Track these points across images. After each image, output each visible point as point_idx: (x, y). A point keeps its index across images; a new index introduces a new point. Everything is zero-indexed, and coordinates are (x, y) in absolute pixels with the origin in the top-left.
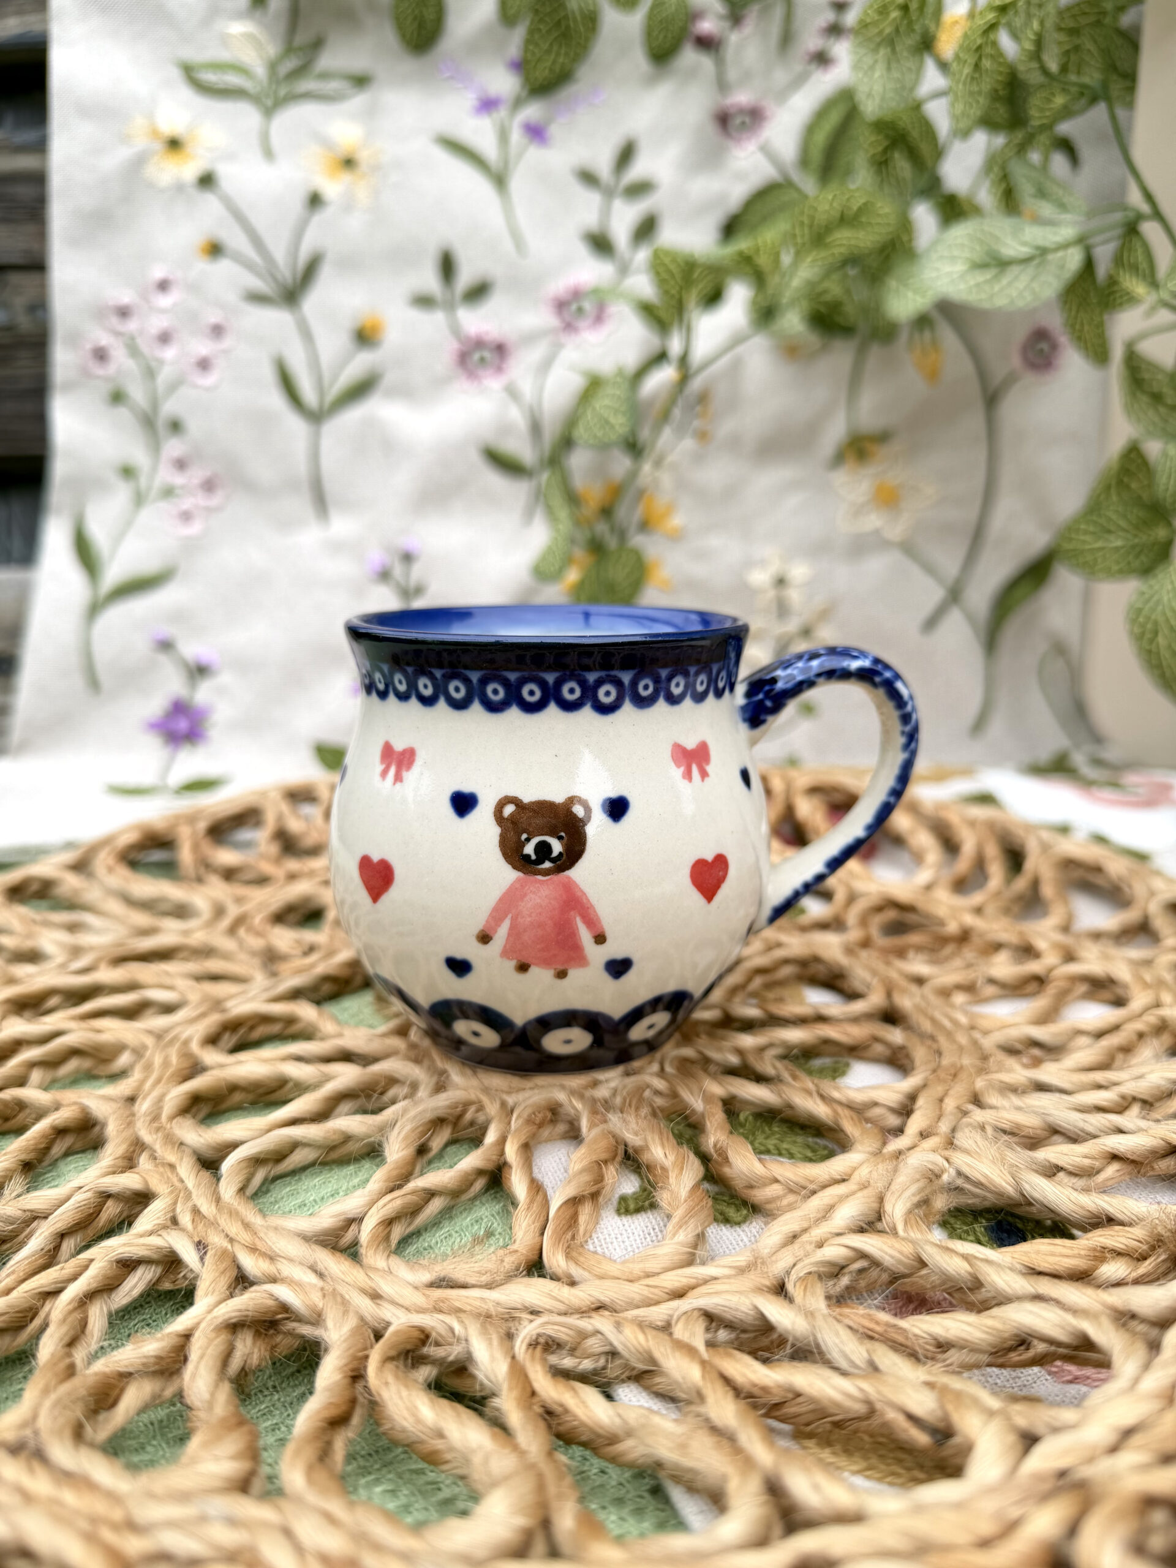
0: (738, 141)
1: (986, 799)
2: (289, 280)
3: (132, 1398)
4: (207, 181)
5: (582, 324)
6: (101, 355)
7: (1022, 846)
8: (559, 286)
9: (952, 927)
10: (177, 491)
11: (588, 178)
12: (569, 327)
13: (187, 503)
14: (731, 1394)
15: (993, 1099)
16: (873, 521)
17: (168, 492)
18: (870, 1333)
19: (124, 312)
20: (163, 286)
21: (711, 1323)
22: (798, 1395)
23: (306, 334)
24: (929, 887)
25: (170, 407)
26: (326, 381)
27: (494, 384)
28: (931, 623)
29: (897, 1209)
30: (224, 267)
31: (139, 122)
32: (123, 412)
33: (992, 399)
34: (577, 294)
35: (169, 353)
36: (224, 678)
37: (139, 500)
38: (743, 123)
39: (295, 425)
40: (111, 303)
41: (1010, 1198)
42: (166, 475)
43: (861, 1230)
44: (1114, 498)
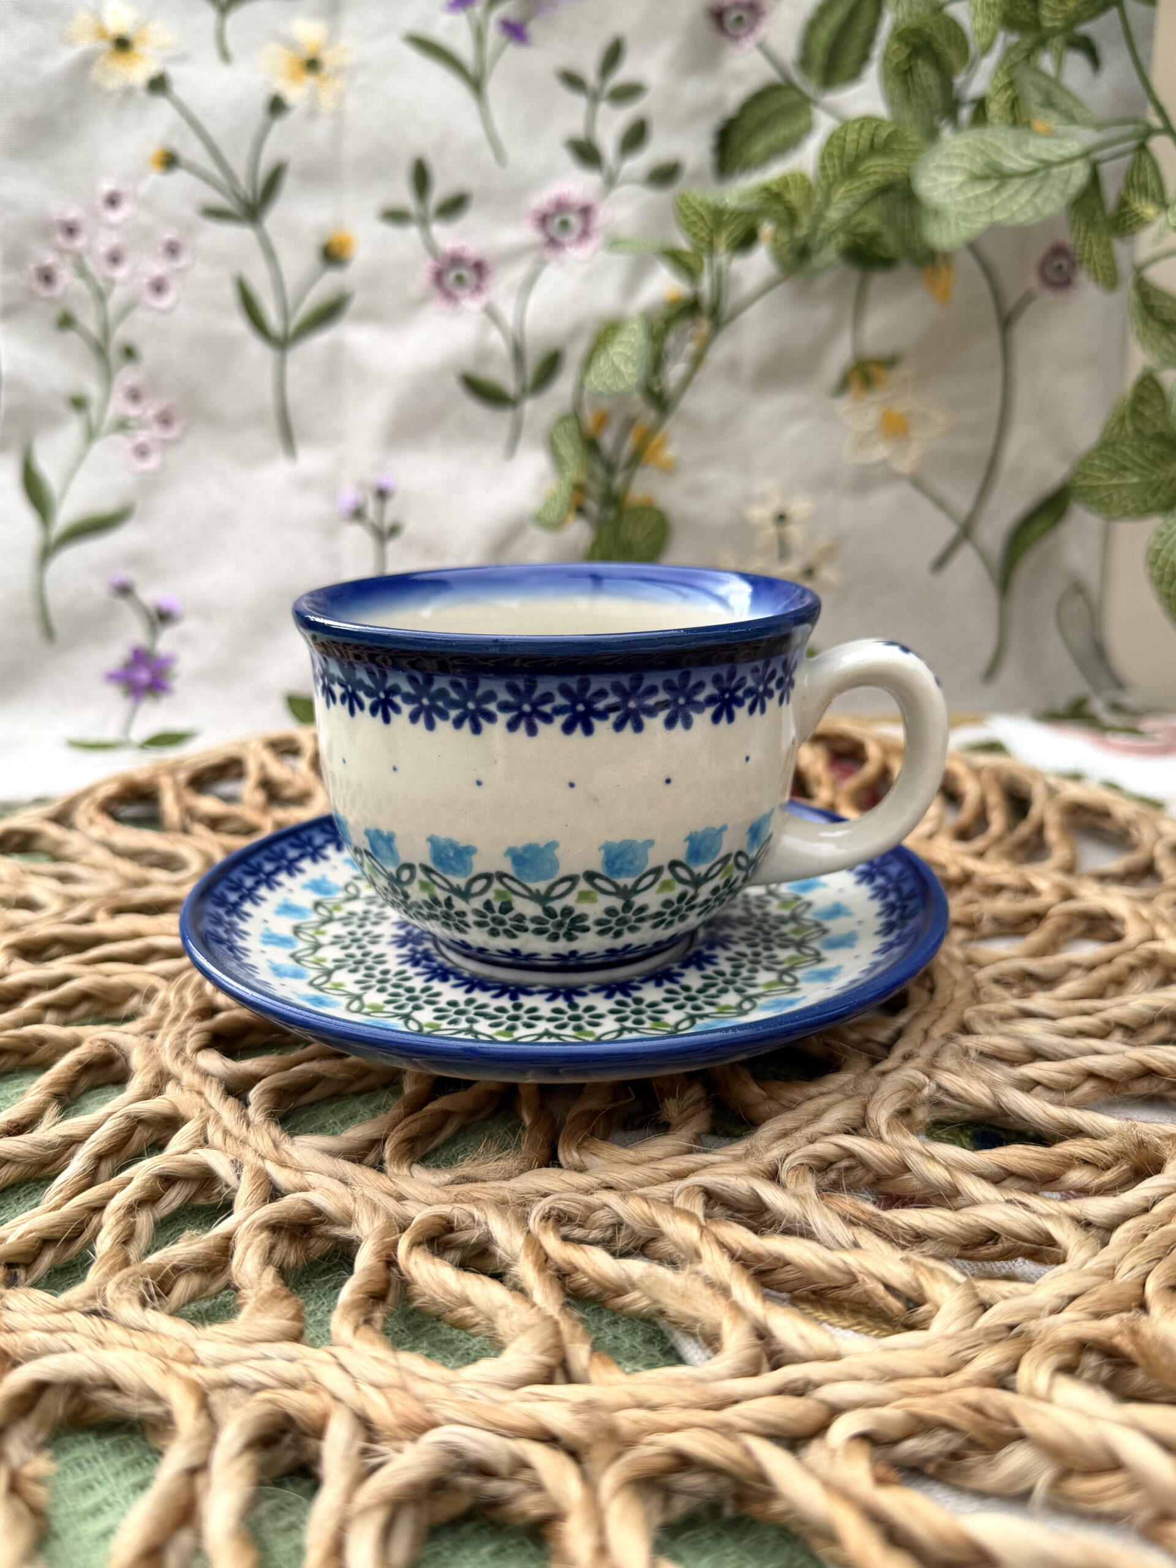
0: (735, 38)
1: (994, 747)
2: (250, 194)
3: (182, 1288)
4: (158, 85)
5: (566, 239)
6: (47, 277)
7: (1029, 793)
8: (541, 199)
9: (953, 871)
10: (132, 423)
11: (572, 80)
12: (553, 243)
13: (142, 436)
14: (726, 1257)
15: (980, 1027)
16: (880, 452)
17: (122, 425)
18: (855, 1220)
19: (71, 230)
20: (113, 201)
21: (709, 1201)
22: (787, 1263)
23: (270, 253)
24: (931, 836)
25: (121, 334)
26: (290, 302)
27: (472, 305)
28: (940, 563)
29: (881, 1116)
30: (180, 177)
31: (83, 18)
32: (72, 336)
33: (1006, 322)
34: (561, 206)
35: (121, 273)
36: (187, 626)
37: (91, 434)
38: (739, 19)
39: (257, 349)
40: (56, 217)
41: (987, 1109)
42: (118, 406)
43: (848, 1133)
44: (1129, 428)
